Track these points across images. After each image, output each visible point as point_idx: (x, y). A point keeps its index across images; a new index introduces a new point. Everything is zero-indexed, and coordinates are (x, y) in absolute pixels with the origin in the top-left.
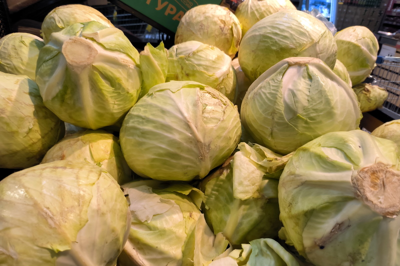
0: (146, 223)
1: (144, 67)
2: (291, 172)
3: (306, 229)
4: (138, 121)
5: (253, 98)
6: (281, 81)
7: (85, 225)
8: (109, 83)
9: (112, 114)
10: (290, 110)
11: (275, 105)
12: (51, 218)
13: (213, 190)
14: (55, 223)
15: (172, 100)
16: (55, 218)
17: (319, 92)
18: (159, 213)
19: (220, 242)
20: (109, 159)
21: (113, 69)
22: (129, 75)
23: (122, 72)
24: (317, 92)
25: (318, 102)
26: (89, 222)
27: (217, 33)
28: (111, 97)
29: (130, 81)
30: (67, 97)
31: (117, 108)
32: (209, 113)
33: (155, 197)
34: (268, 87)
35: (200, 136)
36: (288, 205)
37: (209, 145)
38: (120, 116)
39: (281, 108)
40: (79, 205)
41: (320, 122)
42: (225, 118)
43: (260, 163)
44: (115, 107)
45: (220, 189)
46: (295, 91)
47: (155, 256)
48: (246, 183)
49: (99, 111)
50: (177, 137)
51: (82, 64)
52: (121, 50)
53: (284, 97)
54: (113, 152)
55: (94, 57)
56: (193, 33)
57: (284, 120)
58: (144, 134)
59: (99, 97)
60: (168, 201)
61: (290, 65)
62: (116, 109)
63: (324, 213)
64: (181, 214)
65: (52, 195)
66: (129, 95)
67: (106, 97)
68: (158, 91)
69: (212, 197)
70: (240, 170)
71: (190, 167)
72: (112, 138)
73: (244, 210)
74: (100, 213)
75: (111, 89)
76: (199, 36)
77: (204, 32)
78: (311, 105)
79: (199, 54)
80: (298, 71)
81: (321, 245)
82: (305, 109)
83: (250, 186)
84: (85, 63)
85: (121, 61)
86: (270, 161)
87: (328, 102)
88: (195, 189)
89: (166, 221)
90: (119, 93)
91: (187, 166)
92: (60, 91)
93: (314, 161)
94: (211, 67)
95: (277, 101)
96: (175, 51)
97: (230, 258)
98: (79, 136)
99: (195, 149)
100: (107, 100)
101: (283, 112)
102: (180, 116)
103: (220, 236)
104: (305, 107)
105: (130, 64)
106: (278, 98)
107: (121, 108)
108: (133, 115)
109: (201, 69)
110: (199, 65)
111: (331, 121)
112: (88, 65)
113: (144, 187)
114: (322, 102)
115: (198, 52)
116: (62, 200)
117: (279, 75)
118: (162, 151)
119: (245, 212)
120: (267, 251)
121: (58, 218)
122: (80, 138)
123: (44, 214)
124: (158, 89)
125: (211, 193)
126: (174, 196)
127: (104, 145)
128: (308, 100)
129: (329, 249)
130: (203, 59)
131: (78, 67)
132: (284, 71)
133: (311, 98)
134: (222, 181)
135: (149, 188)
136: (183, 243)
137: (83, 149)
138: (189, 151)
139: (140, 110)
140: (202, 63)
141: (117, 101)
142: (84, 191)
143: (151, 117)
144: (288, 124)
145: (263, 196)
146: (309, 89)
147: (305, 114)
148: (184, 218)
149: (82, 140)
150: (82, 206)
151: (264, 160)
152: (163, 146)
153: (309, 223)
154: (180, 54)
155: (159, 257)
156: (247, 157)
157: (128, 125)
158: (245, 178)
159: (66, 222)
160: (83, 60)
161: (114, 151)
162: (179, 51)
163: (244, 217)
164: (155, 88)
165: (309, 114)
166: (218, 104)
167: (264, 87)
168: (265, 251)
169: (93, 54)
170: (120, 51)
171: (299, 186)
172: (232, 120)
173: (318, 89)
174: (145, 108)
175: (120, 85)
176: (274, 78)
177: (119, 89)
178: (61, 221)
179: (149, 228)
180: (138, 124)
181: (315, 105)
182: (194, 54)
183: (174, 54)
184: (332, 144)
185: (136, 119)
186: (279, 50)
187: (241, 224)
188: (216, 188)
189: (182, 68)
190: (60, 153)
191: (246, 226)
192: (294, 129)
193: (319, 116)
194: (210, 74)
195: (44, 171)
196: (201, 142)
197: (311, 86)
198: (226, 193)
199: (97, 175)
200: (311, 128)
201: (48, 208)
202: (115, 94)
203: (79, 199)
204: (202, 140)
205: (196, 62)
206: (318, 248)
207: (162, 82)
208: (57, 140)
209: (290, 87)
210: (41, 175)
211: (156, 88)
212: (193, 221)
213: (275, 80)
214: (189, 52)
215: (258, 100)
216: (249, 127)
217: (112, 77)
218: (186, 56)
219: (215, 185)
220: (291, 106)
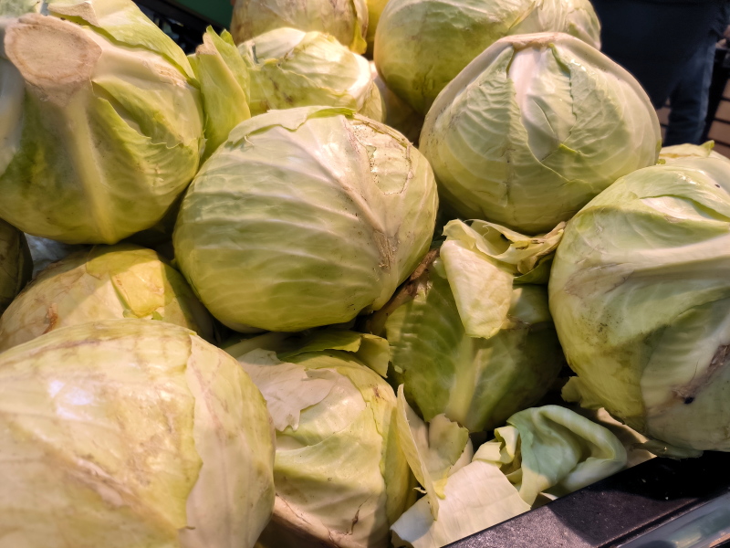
0: (289, 431)
1: (208, 85)
2: (587, 261)
3: (648, 371)
4: (225, 206)
5: (452, 126)
6: (509, 83)
7: (197, 477)
8: (136, 125)
9: (153, 199)
10: (541, 137)
11: (508, 132)
12: (105, 481)
13: (404, 330)
14: (121, 493)
15: (296, 145)
16: (116, 479)
17: (591, 94)
18: (313, 404)
19: (444, 436)
20: (167, 304)
21: (142, 91)
22: (178, 105)
23: (161, 98)
24: (587, 94)
25: (594, 114)
26: (204, 466)
27: (326, 13)
28: (147, 158)
29: (182, 116)
30: (37, 170)
31: (161, 184)
32: (382, 164)
33: (291, 369)
34: (481, 98)
35: (375, 216)
36: (596, 329)
37: (396, 234)
38: (168, 203)
39: (522, 135)
40: (170, 430)
41: (604, 155)
42: (414, 171)
43: (500, 257)
44: (158, 183)
45: (419, 325)
46: (544, 98)
47: (328, 500)
48: (486, 301)
49: (122, 194)
50: (325, 227)
51: (65, 81)
52: (151, 46)
53: (523, 113)
54: (170, 287)
55: (95, 62)
56: (276, 15)
57: (532, 160)
58: (247, 231)
59: (118, 160)
60: (325, 373)
61: (517, 49)
62: (160, 188)
63: (687, 331)
64: (358, 396)
65: (90, 418)
66: (184, 151)
67: (136, 159)
68: (254, 133)
69: (405, 346)
70: (467, 278)
71: (361, 289)
72: (155, 256)
73: (483, 359)
74: (223, 437)
75: (144, 140)
76: (288, 19)
77: (298, 12)
78: (582, 121)
79: (308, 51)
80: (538, 60)
81: (687, 396)
82: (571, 132)
83: (494, 306)
84: (73, 79)
85: (157, 71)
86: (523, 248)
87: (613, 113)
88: (368, 336)
89: (333, 416)
90: (163, 149)
91: (356, 289)
92: (15, 158)
93: (638, 230)
94: (336, 77)
95: (511, 122)
96: (251, 51)
97: (484, 464)
98: (78, 265)
99: (370, 250)
100: (139, 166)
101: (527, 145)
102: (325, 179)
103: (440, 422)
104: (570, 127)
105: (176, 79)
106: (512, 116)
107: (171, 185)
108: (207, 194)
109: (319, 83)
110: (313, 75)
111: (623, 149)
112: (83, 82)
113: (258, 352)
114: (600, 113)
115: (304, 47)
116: (122, 426)
117: (498, 72)
118: (297, 266)
119: (487, 363)
120: (550, 433)
121: (125, 478)
122: (82, 267)
123: (82, 475)
124: (254, 128)
125: (402, 338)
126: (326, 359)
127: (145, 274)
128: (574, 114)
129: (706, 400)
130: (320, 61)
131: (57, 91)
132: (508, 62)
133: (580, 109)
134: (420, 308)
135: (269, 352)
136: (379, 457)
137: (100, 291)
138: (357, 254)
139: (223, 180)
140: (320, 70)
141: (161, 168)
142: (167, 390)
143: (255, 191)
144: (542, 168)
145: (520, 322)
146: (570, 91)
147: (573, 141)
148: (366, 401)
149: (88, 272)
150: (178, 430)
151: (510, 249)
152: (300, 252)
153: (656, 357)
154: (264, 55)
155: (338, 498)
156: (469, 249)
157: (198, 219)
158: (481, 292)
159: (149, 482)
160: (68, 72)
161: (171, 284)
162: (260, 51)
163: (486, 373)
164: (242, 128)
165: (581, 141)
166: (392, 145)
167: (472, 100)
168: (546, 433)
169: (91, 54)
170: (147, 49)
171: (616, 286)
172: (426, 175)
173: (587, 90)
174: (233, 174)
175: (162, 128)
176: (490, 79)
177: (162, 138)
178: (135, 481)
179: (300, 441)
180: (227, 213)
181: (589, 122)
182: (297, 52)
183: (250, 58)
184: (659, 190)
185: (217, 203)
186: (471, 29)
187: (480, 388)
188: (410, 325)
189: (276, 87)
190: (41, 312)
191: (493, 391)
192: (556, 176)
193: (600, 142)
194: (338, 91)
195: (42, 360)
196: (380, 231)
197: (570, 84)
198: (435, 333)
199: (183, 344)
200: (589, 170)
201: (89, 458)
202: (155, 152)
203: (164, 412)
204: (381, 226)
205: (305, 70)
206: (682, 402)
207: (246, 118)
208: (19, 283)
209: (530, 91)
210: (36, 372)
211: (246, 127)
212: (384, 403)
213: (493, 83)
214: (284, 50)
215: (464, 129)
216: (450, 189)
217: (141, 110)
218: (281, 60)
219: (407, 320)
220: (543, 129)
